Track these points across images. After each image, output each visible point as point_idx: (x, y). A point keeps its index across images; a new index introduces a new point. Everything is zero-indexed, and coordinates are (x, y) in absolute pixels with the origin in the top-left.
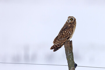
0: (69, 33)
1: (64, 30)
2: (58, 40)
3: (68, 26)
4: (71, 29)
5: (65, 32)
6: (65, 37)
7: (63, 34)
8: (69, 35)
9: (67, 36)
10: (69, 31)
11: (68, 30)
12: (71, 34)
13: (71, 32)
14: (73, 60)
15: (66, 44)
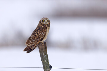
0: (42, 34)
1: (37, 30)
2: (31, 41)
3: (41, 27)
4: (45, 30)
5: (38, 33)
6: (38, 38)
7: (36, 35)
8: (42, 36)
9: (40, 37)
10: (43, 32)
11: (41, 31)
12: (44, 35)
13: (44, 33)
14: (48, 62)
15: (40, 46)
